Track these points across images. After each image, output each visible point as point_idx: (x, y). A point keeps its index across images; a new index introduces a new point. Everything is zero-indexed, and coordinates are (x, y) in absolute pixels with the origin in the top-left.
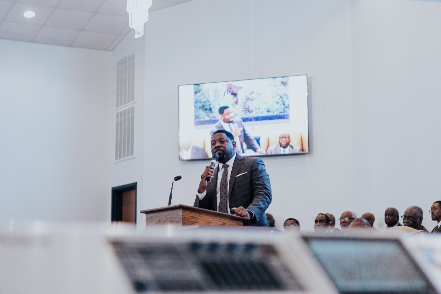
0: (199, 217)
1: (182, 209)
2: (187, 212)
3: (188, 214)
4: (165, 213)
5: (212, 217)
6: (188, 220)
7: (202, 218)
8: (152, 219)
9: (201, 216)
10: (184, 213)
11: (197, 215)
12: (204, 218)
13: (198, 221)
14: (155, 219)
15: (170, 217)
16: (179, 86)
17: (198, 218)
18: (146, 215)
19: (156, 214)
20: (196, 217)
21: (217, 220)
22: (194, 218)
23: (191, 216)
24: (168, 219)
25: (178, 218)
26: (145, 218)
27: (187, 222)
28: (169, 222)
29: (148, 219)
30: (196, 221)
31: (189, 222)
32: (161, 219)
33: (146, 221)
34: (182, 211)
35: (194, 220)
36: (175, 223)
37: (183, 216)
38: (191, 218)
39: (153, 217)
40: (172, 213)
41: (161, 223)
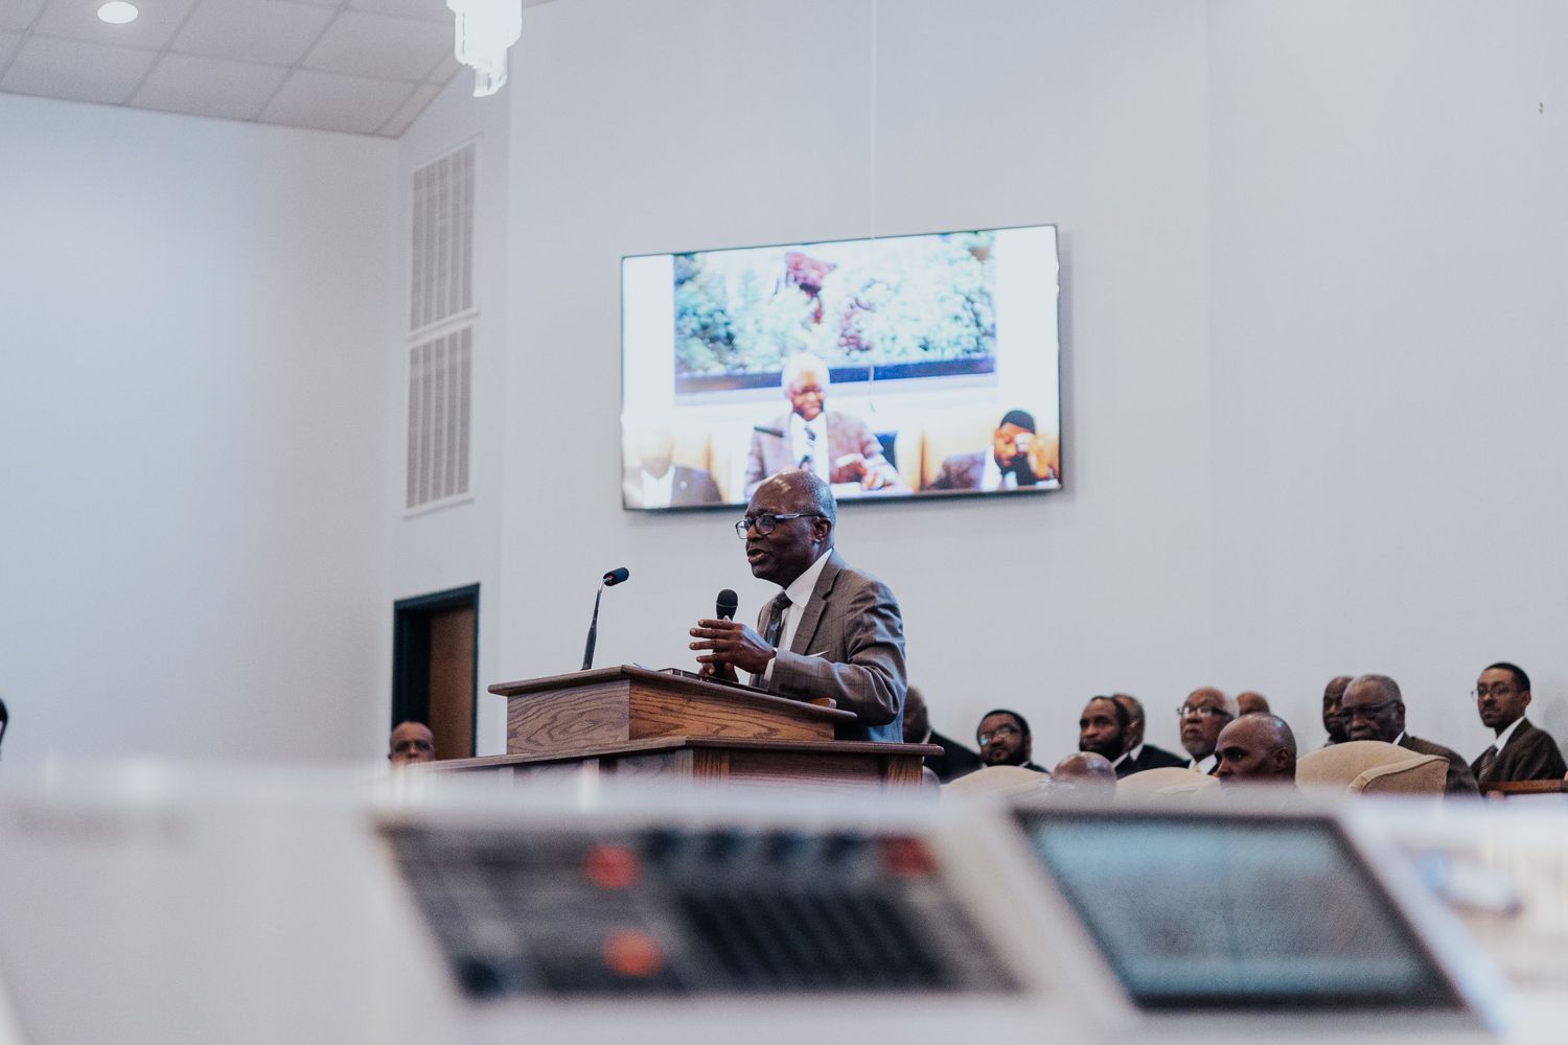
0: (686, 710)
1: (628, 682)
2: (645, 693)
3: (650, 698)
4: (572, 694)
5: (730, 710)
6: (648, 719)
7: (697, 712)
8: (529, 713)
9: (692, 704)
10: (636, 694)
11: (681, 702)
12: (702, 713)
13: (683, 720)
16: (624, 258)
17: (685, 714)
18: (509, 702)
19: (542, 698)
20: (677, 708)
21: (746, 719)
22: (670, 713)
23: (660, 705)
25: (615, 711)
26: (506, 711)
27: (646, 726)
28: (586, 725)
29: (516, 714)
30: (676, 722)
31: (652, 724)
32: (559, 712)
33: (509, 720)
34: (628, 687)
35: (669, 719)
36: (606, 727)
37: (632, 706)
38: (660, 711)
39: (533, 706)
40: (596, 696)
41: (557, 727)
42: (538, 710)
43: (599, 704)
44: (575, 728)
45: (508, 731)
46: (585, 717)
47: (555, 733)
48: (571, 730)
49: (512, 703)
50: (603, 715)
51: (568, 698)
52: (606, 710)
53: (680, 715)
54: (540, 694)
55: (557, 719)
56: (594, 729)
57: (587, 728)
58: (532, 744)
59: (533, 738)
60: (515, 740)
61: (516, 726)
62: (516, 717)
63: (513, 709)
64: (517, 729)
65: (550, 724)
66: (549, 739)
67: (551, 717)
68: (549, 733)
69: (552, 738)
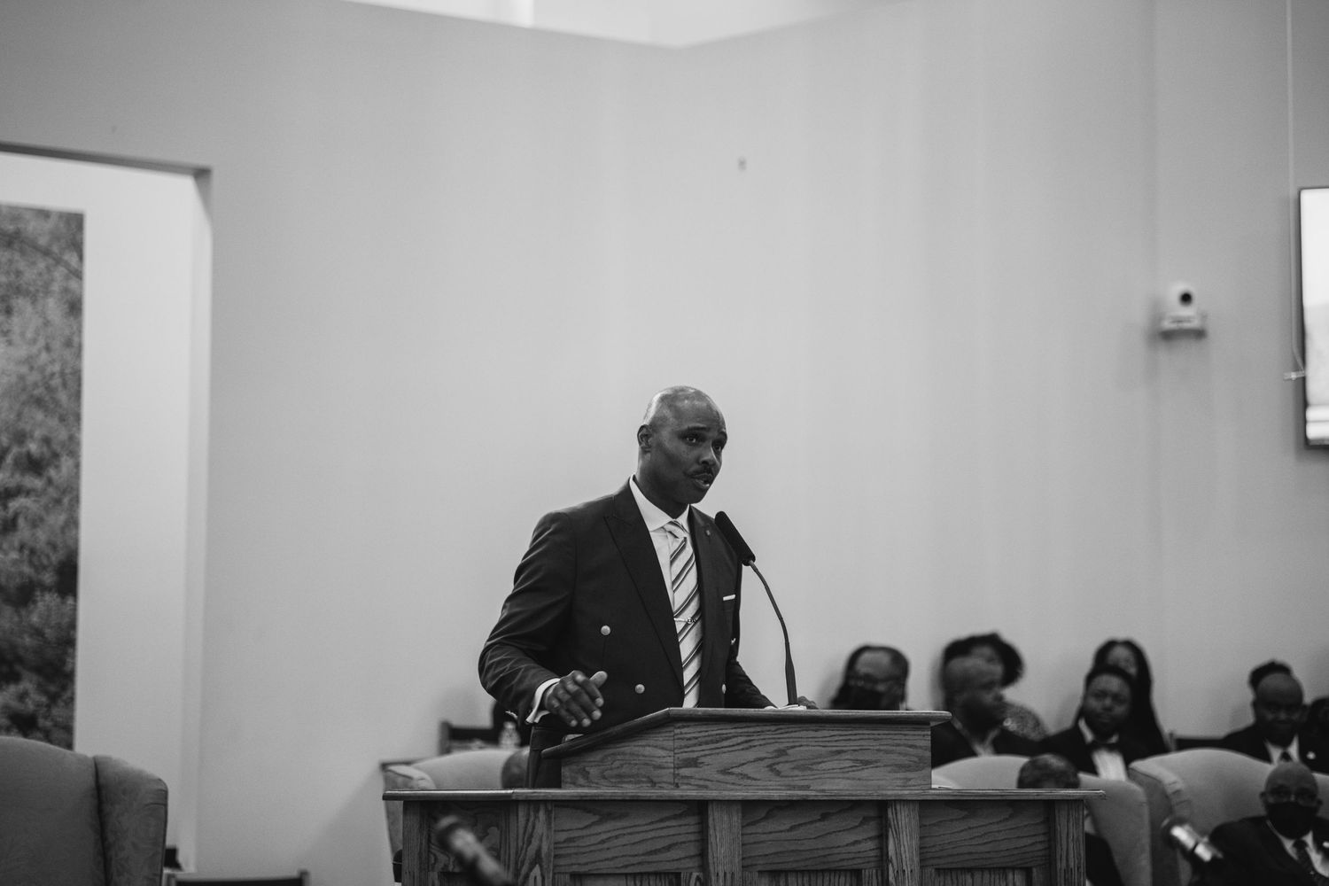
14: (747, 745)
15: (851, 745)
24: (838, 753)
28: (849, 763)
32: (794, 747)
39: (734, 737)
40: (867, 737)
41: (787, 762)
42: (746, 742)
43: (873, 743)
44: (825, 766)
46: (845, 758)
47: (784, 768)
48: (816, 767)
49: (686, 730)
50: (878, 756)
51: (809, 734)
52: (887, 752)
54: (748, 724)
55: (787, 754)
56: (863, 769)
57: (851, 767)
58: (734, 777)
59: (735, 770)
60: (694, 769)
61: (695, 755)
62: (695, 745)
63: (688, 736)
64: (697, 758)
65: (772, 758)
66: (770, 773)
67: (776, 751)
68: (770, 767)
69: (778, 773)
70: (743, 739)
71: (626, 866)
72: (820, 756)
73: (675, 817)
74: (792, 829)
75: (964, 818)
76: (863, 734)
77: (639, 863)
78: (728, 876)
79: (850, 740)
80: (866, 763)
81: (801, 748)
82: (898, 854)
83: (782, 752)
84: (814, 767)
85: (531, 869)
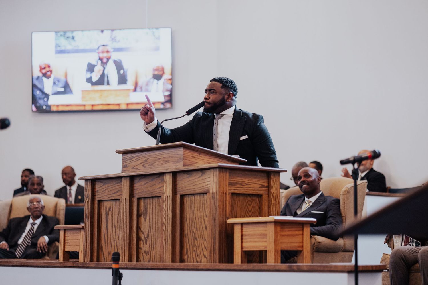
0: (199, 157)
1: (182, 148)
2: (188, 151)
3: (189, 153)
4: (155, 152)
5: (211, 158)
6: (188, 160)
7: (202, 158)
8: (133, 159)
9: (200, 155)
10: (185, 152)
11: (197, 155)
12: (203, 159)
13: (198, 161)
14: (138, 159)
15: (163, 156)
17: (198, 159)
18: (123, 156)
19: (139, 154)
20: (196, 156)
21: (215, 161)
22: (194, 158)
23: (192, 155)
24: (159, 159)
25: (177, 157)
26: (122, 159)
27: (188, 162)
28: (162, 162)
29: (127, 160)
30: (196, 161)
31: (189, 161)
32: (148, 159)
33: (123, 162)
34: (182, 149)
35: (194, 160)
36: (172, 163)
37: (184, 156)
38: (191, 157)
39: (135, 157)
40: (166, 153)
41: (147, 163)
42: (138, 158)
43: (168, 155)
44: (156, 164)
45: (123, 165)
46: (161, 160)
47: (146, 165)
48: (155, 164)
49: (125, 156)
50: (169, 159)
51: (153, 154)
52: (172, 157)
53: (197, 159)
54: (139, 153)
55: (147, 161)
56: (165, 164)
57: (162, 163)
58: (135, 169)
59: (135, 167)
60: (126, 168)
61: (126, 164)
62: (127, 161)
63: (125, 158)
64: (127, 165)
65: (144, 162)
66: (143, 167)
67: (144, 160)
68: (143, 165)
69: (145, 167)
70: (137, 157)
71: (108, 198)
72: (155, 161)
73: (118, 183)
74: (145, 184)
75: (188, 177)
76: (166, 152)
77: (111, 197)
78: (126, 199)
79: (162, 154)
80: (166, 161)
81: (151, 159)
82: (166, 191)
83: (146, 161)
84: (153, 164)
85: (86, 199)
